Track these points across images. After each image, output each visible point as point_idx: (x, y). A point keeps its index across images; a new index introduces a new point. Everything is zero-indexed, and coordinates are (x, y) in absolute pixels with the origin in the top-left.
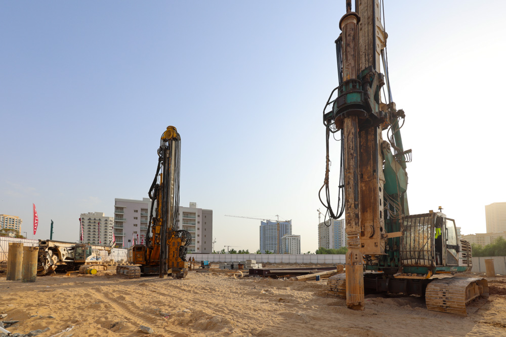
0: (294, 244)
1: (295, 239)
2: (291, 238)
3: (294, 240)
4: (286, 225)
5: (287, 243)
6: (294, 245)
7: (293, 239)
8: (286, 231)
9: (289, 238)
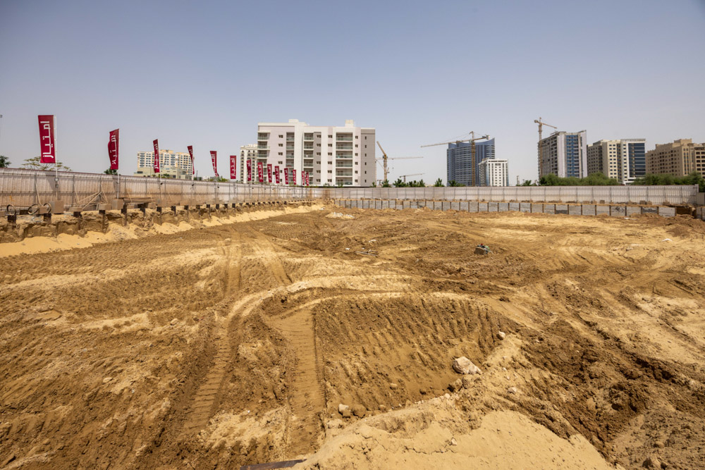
0: (498, 171)
1: (500, 164)
2: (494, 163)
3: (498, 166)
4: (485, 146)
5: (488, 170)
6: (498, 174)
7: (496, 164)
8: (485, 154)
9: (491, 163)
